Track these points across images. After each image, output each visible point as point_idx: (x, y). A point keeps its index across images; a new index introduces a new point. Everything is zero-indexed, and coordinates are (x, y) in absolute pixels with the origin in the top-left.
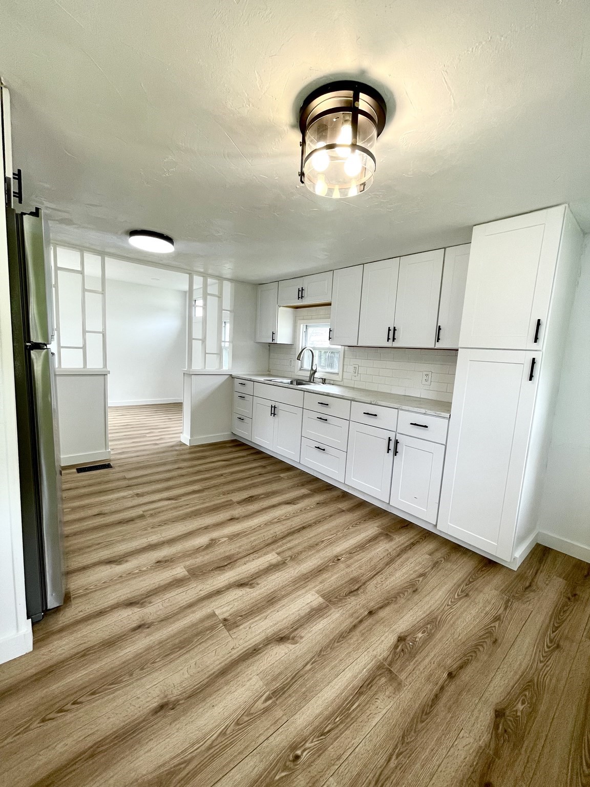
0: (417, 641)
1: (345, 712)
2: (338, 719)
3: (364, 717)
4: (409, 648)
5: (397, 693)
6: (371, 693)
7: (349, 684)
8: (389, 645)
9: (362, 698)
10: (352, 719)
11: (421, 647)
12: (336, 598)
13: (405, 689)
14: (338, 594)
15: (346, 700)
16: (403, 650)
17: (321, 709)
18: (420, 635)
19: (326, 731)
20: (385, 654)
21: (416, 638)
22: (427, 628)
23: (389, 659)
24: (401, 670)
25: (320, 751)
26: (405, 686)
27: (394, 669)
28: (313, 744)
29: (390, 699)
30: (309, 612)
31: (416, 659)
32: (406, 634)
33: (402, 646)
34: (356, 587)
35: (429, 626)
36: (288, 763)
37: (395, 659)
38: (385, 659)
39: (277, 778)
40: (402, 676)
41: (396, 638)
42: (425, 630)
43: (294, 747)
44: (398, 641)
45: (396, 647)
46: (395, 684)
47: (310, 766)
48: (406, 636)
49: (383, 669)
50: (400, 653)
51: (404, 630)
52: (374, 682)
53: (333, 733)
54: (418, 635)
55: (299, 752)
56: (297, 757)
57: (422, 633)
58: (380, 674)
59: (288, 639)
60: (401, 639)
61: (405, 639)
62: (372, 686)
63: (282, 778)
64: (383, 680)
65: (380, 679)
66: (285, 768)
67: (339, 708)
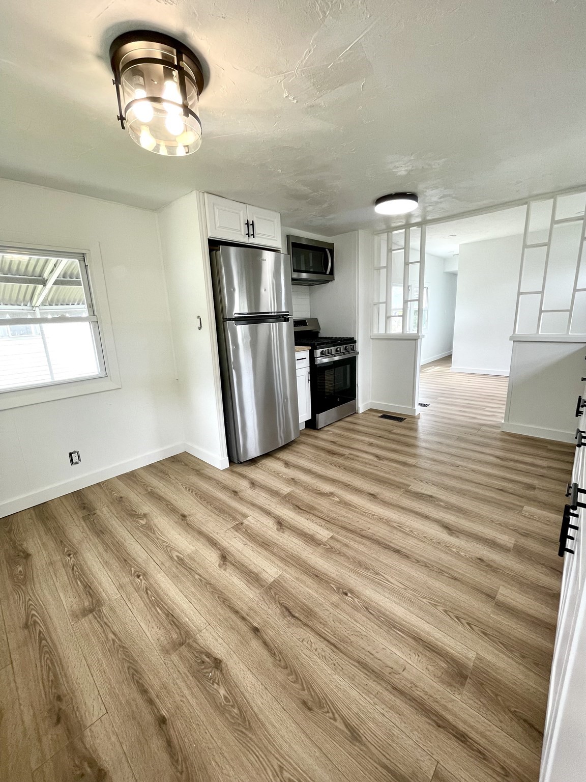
0: (213, 684)
1: (157, 603)
2: (153, 598)
3: (149, 617)
4: (205, 671)
5: (160, 648)
6: (166, 623)
7: (178, 606)
8: (211, 647)
9: (163, 616)
10: (150, 608)
11: (205, 688)
12: (276, 594)
13: (162, 656)
14: (282, 595)
15: (165, 603)
16: (203, 662)
17: (163, 587)
18: (222, 692)
19: (148, 591)
20: (201, 641)
21: (218, 684)
22: (233, 706)
23: (195, 645)
24: (181, 657)
25: (137, 590)
26: (164, 657)
27: (184, 649)
28: (143, 584)
29: (156, 640)
30: (254, 572)
31: (190, 678)
32: (224, 671)
33: (209, 663)
34: (297, 615)
35: (236, 711)
36: (137, 573)
37: (195, 652)
38: (195, 641)
39: (132, 569)
40: (175, 657)
41: (218, 656)
42: (230, 702)
43: (145, 574)
44: (216, 659)
45: (208, 655)
46: (168, 647)
47: (132, 584)
48: (221, 671)
49: (186, 637)
50: (201, 659)
51: (230, 669)
52: (175, 627)
53: (145, 595)
54: (222, 687)
55: (141, 577)
56: (138, 577)
57: (224, 696)
58: (180, 634)
59: (224, 561)
60: (217, 663)
61: (217, 668)
62: (172, 625)
63: (131, 571)
64: (175, 636)
65: (176, 633)
66: (135, 572)
67: (161, 599)
